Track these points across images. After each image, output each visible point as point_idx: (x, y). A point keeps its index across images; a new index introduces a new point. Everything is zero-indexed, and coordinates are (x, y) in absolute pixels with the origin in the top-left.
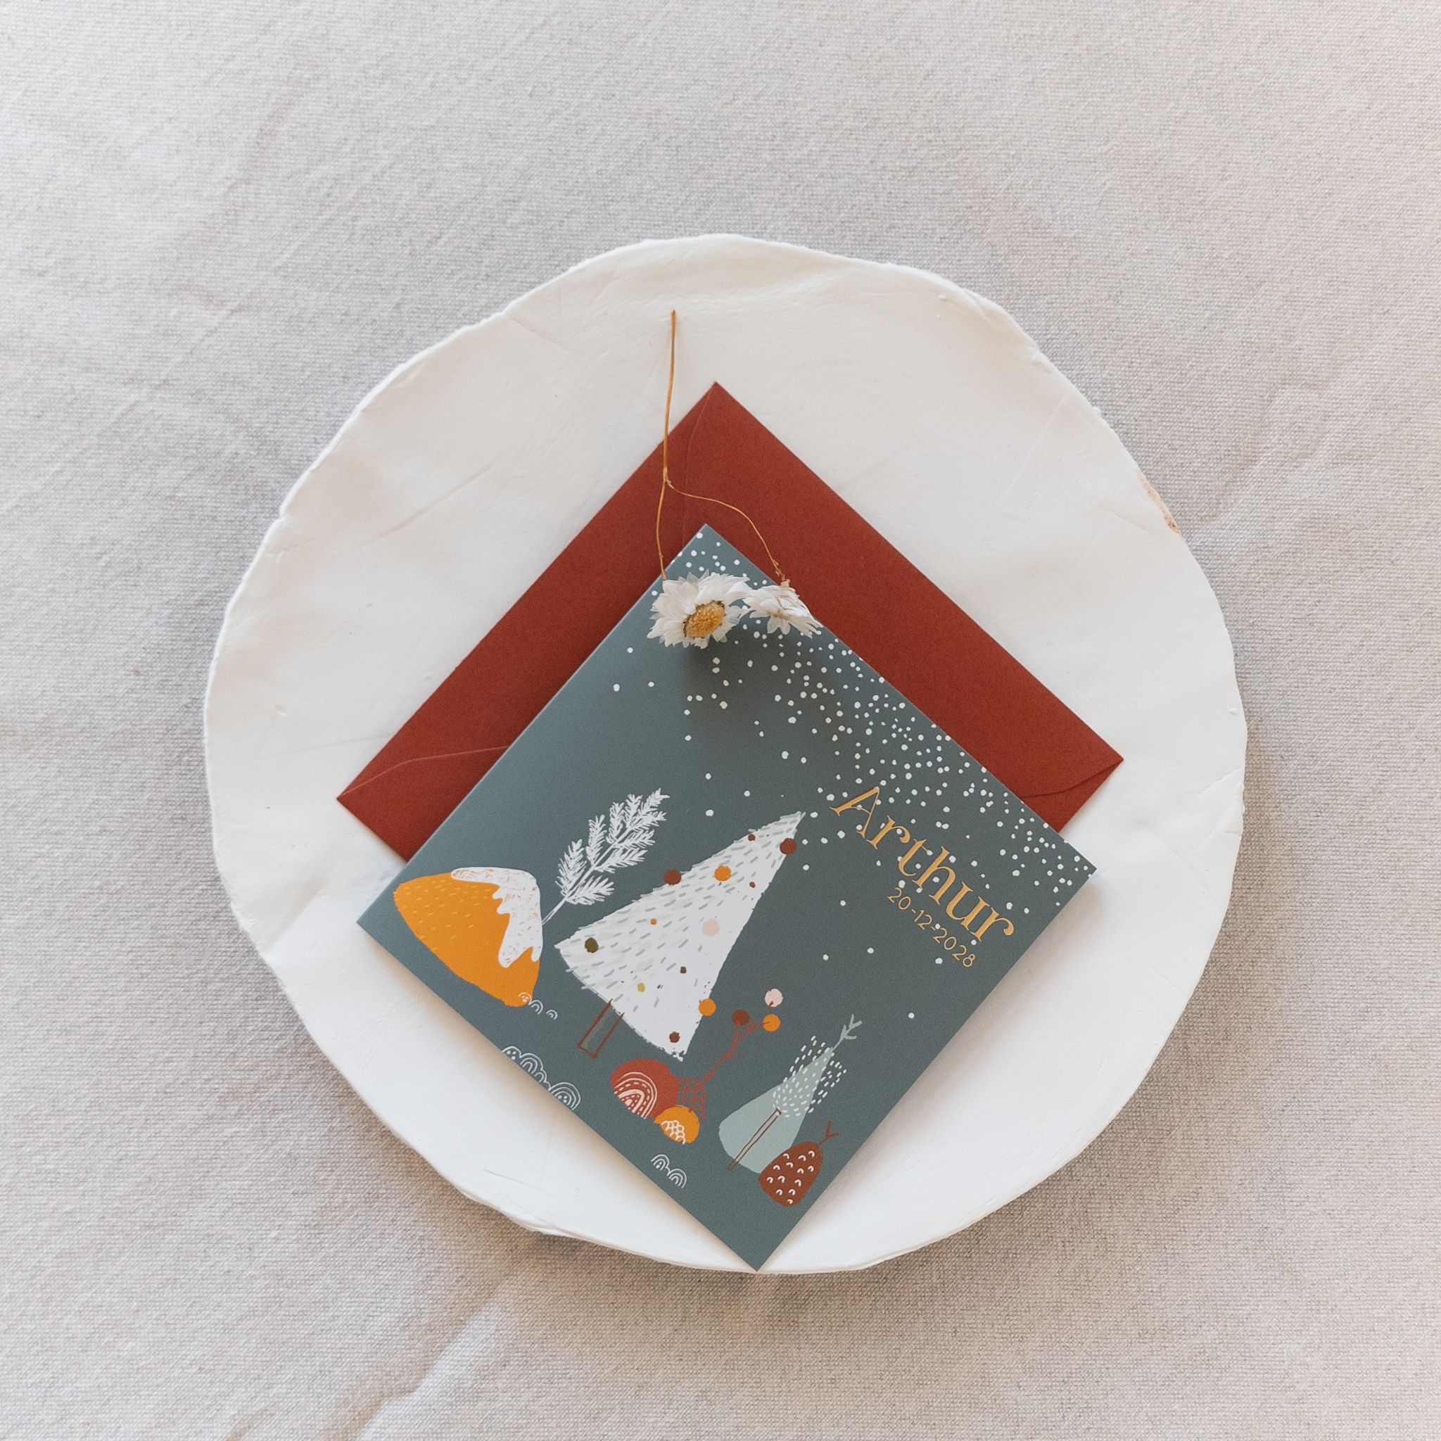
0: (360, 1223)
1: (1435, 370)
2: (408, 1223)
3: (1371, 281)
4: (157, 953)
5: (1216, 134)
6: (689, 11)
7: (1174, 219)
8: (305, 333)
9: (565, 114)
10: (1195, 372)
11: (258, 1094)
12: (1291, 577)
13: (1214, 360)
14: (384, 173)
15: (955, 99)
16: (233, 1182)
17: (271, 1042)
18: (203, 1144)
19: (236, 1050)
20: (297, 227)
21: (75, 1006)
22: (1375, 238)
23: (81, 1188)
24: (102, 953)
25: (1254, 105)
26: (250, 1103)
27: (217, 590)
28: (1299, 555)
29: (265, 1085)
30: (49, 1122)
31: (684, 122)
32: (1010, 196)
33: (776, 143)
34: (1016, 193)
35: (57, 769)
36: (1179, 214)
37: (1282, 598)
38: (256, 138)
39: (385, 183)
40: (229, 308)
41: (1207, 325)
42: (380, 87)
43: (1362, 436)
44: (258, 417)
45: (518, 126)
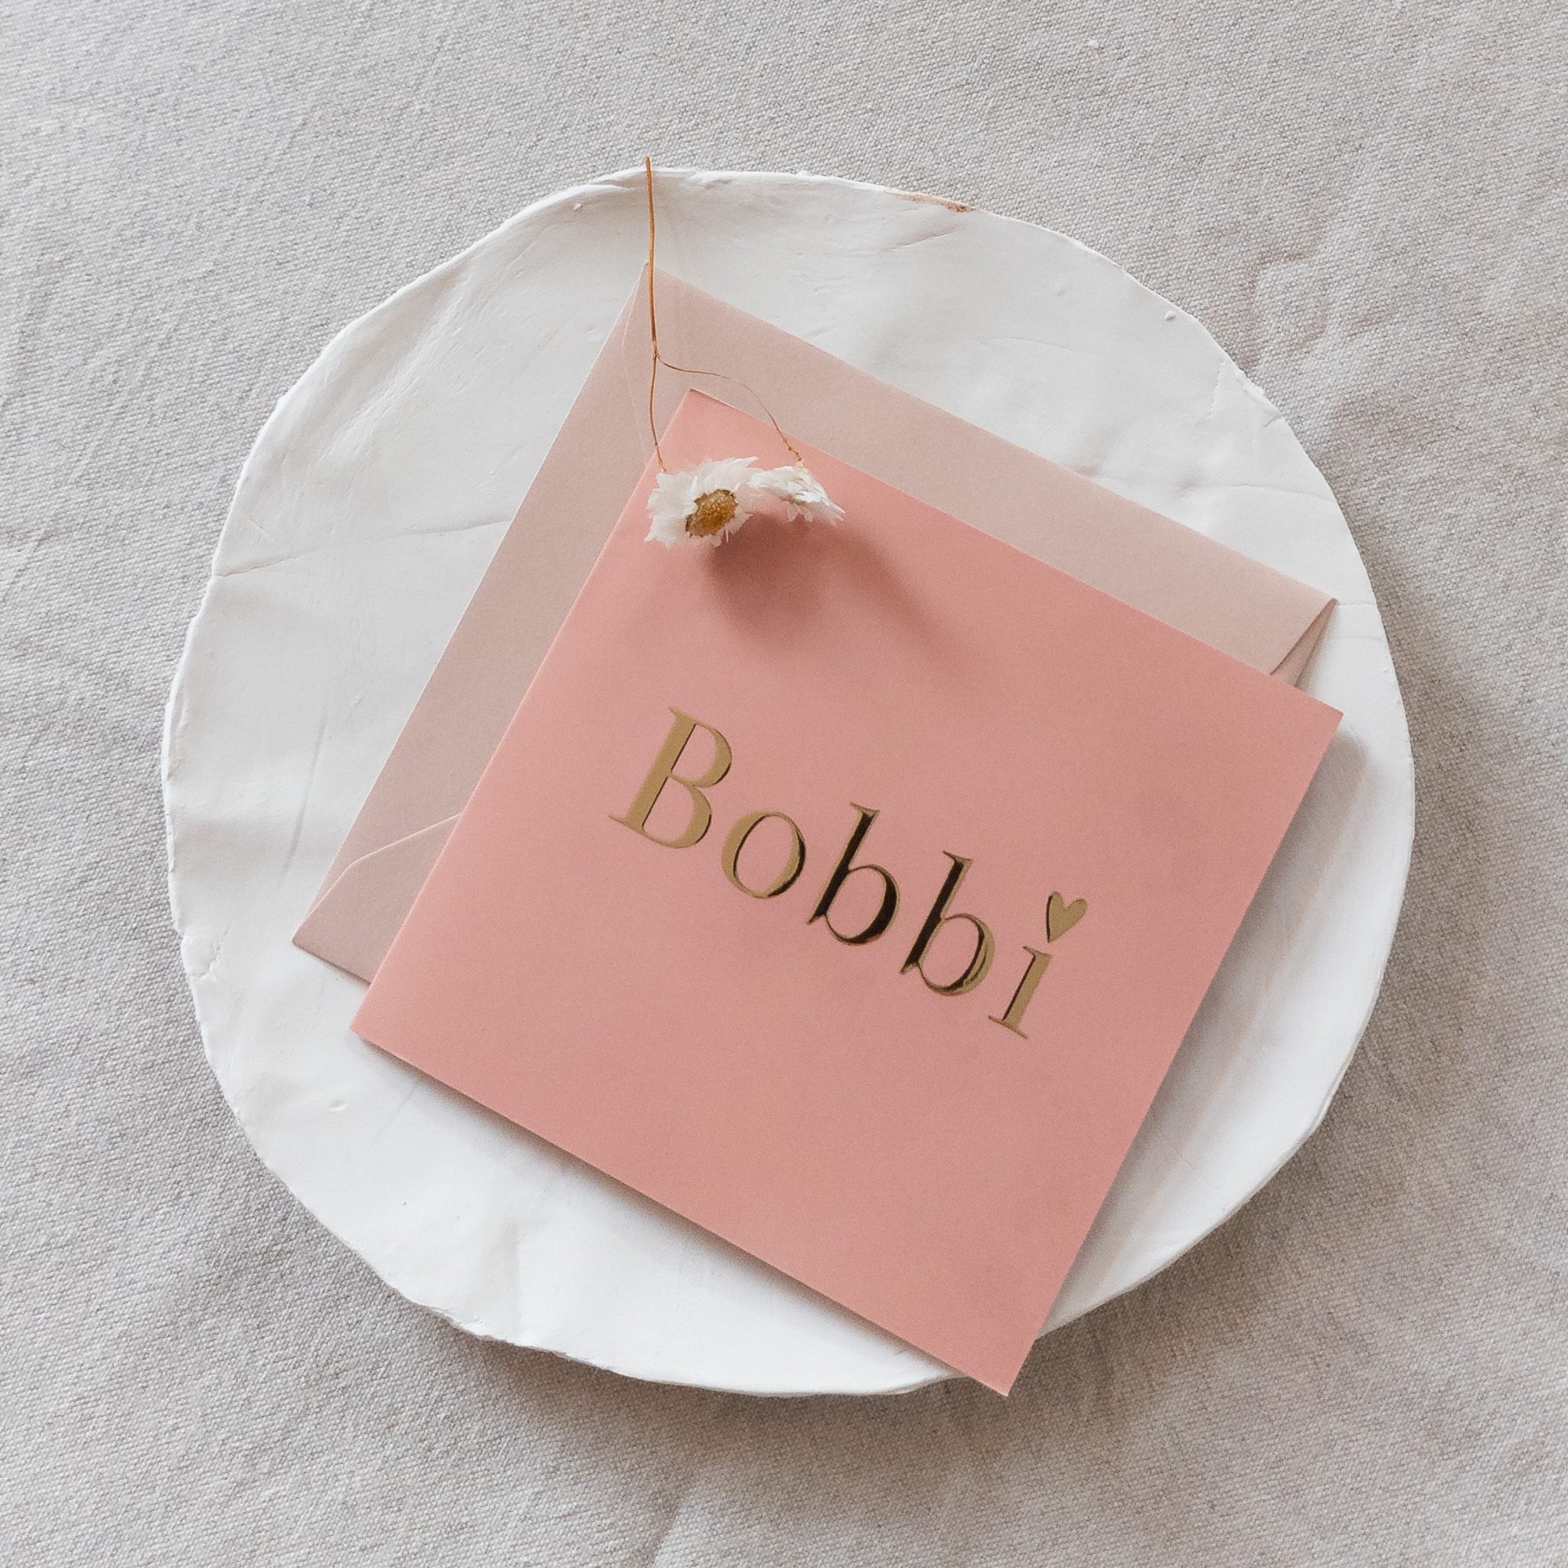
1: (1439, 195)
3: (1330, 118)
4: (129, 1304)
6: (461, 60)
7: (1078, 118)
8: (127, 542)
9: (353, 213)
11: (288, 1440)
13: (1172, 261)
14: (171, 338)
15: (787, 65)
16: (287, 1555)
17: (288, 1373)
18: (240, 1517)
19: (250, 1394)
20: (88, 427)
21: (51, 1392)
22: (1320, 68)
26: (282, 1453)
27: (98, 859)
28: (1342, 451)
29: (295, 1428)
31: (489, 181)
32: (881, 152)
34: (886, 147)
36: (1082, 112)
38: (20, 341)
39: (174, 349)
40: (34, 538)
41: (1152, 224)
42: (141, 247)
43: (1375, 295)
44: (97, 651)
45: (306, 242)
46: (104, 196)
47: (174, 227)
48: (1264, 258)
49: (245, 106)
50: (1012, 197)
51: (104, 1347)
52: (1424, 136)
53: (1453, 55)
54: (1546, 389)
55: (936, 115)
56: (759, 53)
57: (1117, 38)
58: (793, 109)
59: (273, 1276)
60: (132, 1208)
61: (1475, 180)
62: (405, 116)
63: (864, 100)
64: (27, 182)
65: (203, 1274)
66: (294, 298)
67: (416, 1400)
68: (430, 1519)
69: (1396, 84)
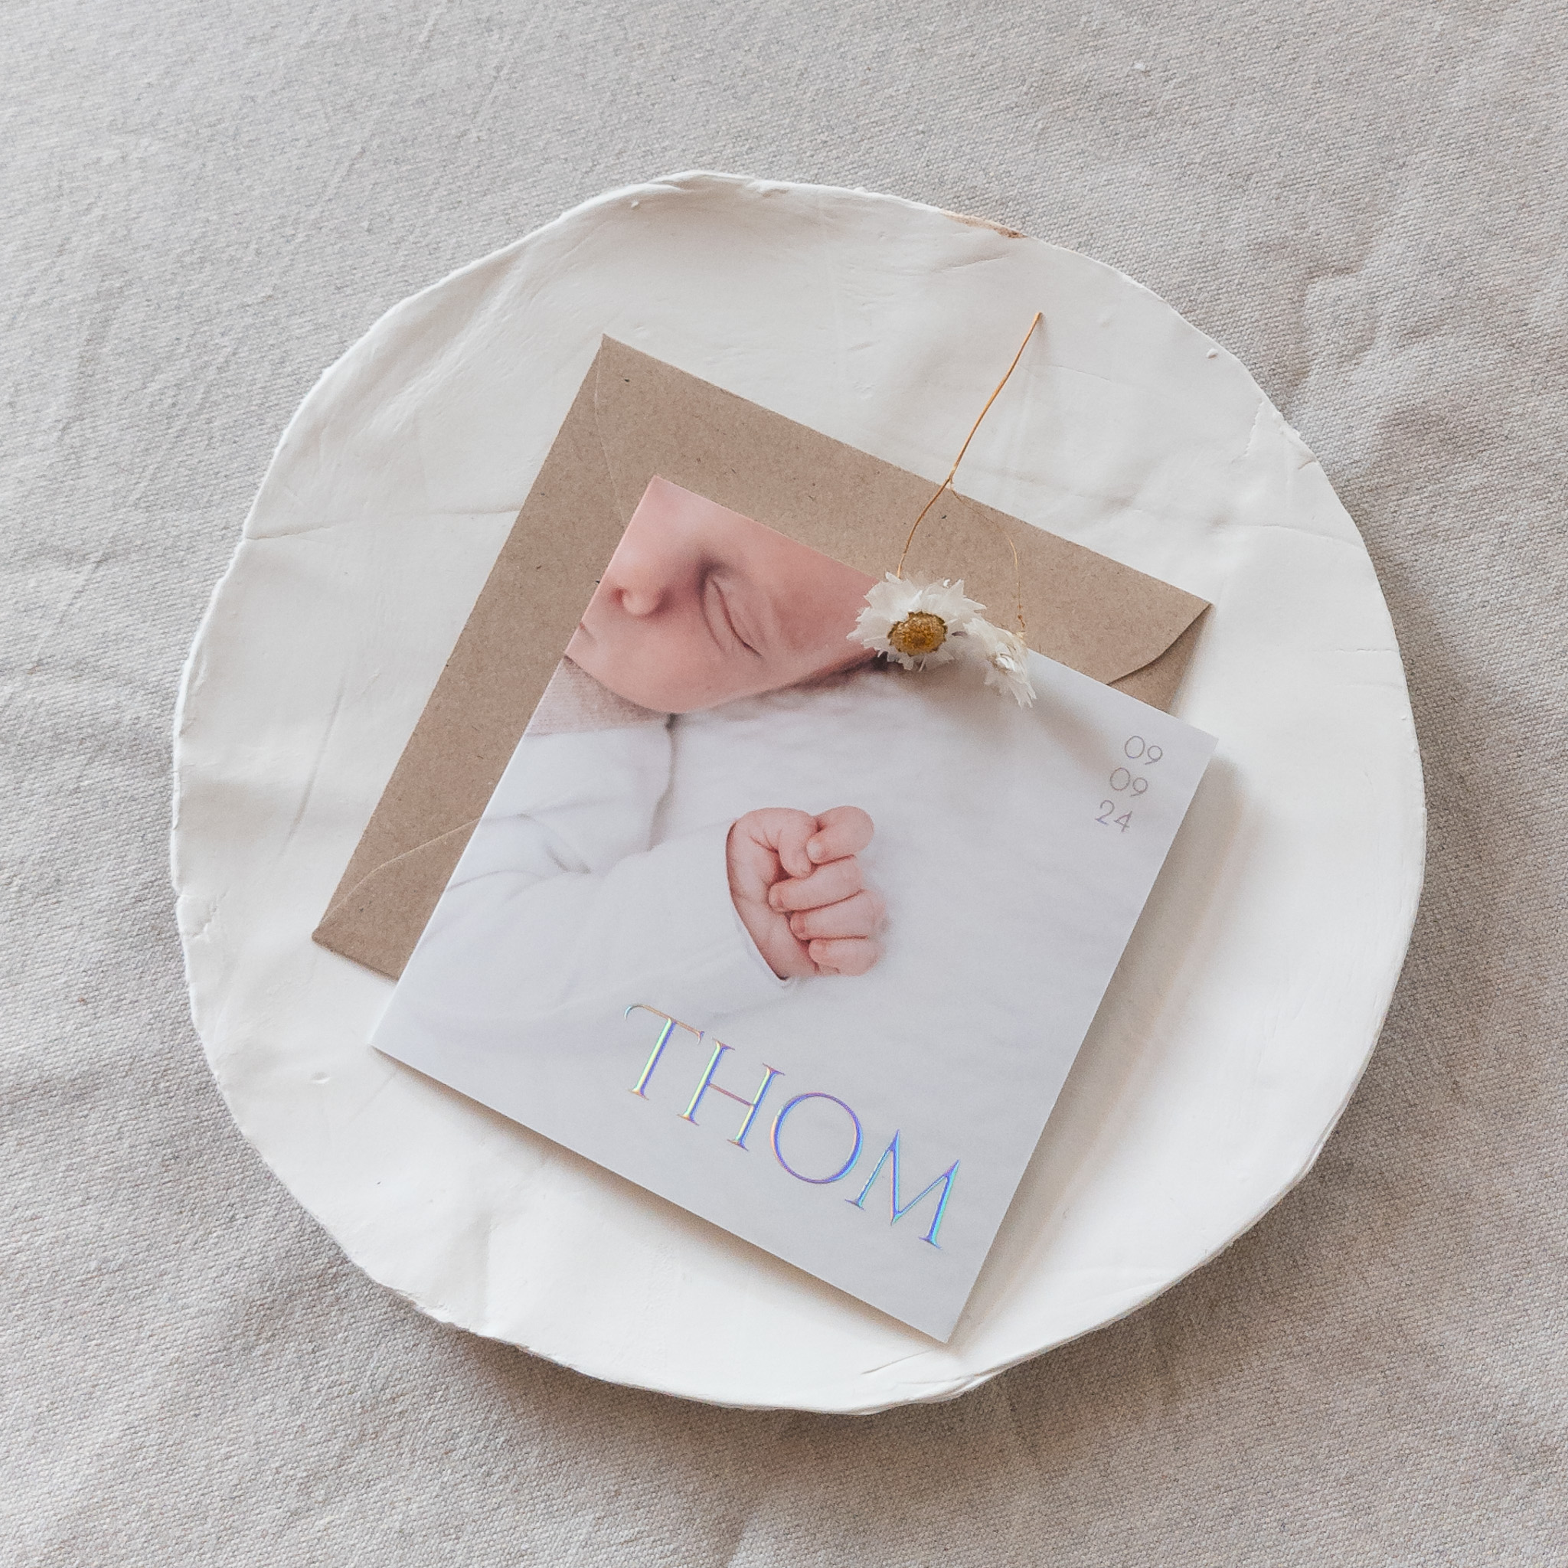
1: (1482, 210)
3: (1374, 137)
4: (181, 1330)
5: (1141, 35)
6: (518, 89)
7: (1126, 139)
10: (1206, 294)
11: (344, 1468)
13: (1223, 275)
14: (230, 361)
15: (839, 90)
17: (344, 1398)
19: (304, 1420)
20: (147, 450)
21: (102, 1421)
22: (1363, 89)
24: (118, 1348)
26: (337, 1481)
28: (1394, 460)
29: (351, 1454)
31: (546, 206)
32: (933, 172)
34: (938, 167)
35: (16, 1142)
36: (1129, 133)
38: (80, 366)
39: (233, 373)
40: (92, 560)
41: (1202, 239)
42: (200, 273)
43: (1423, 306)
45: (364, 267)
46: (165, 224)
47: (233, 253)
48: (1311, 273)
49: (304, 135)
50: (1063, 213)
51: (157, 1373)
52: (1467, 153)
53: (1493, 74)
55: (986, 137)
56: (811, 79)
57: (1163, 62)
58: (846, 133)
59: (328, 1300)
60: (186, 1232)
62: (462, 143)
63: (916, 122)
64: (88, 210)
65: (257, 1298)
67: (475, 1424)
69: (1438, 103)
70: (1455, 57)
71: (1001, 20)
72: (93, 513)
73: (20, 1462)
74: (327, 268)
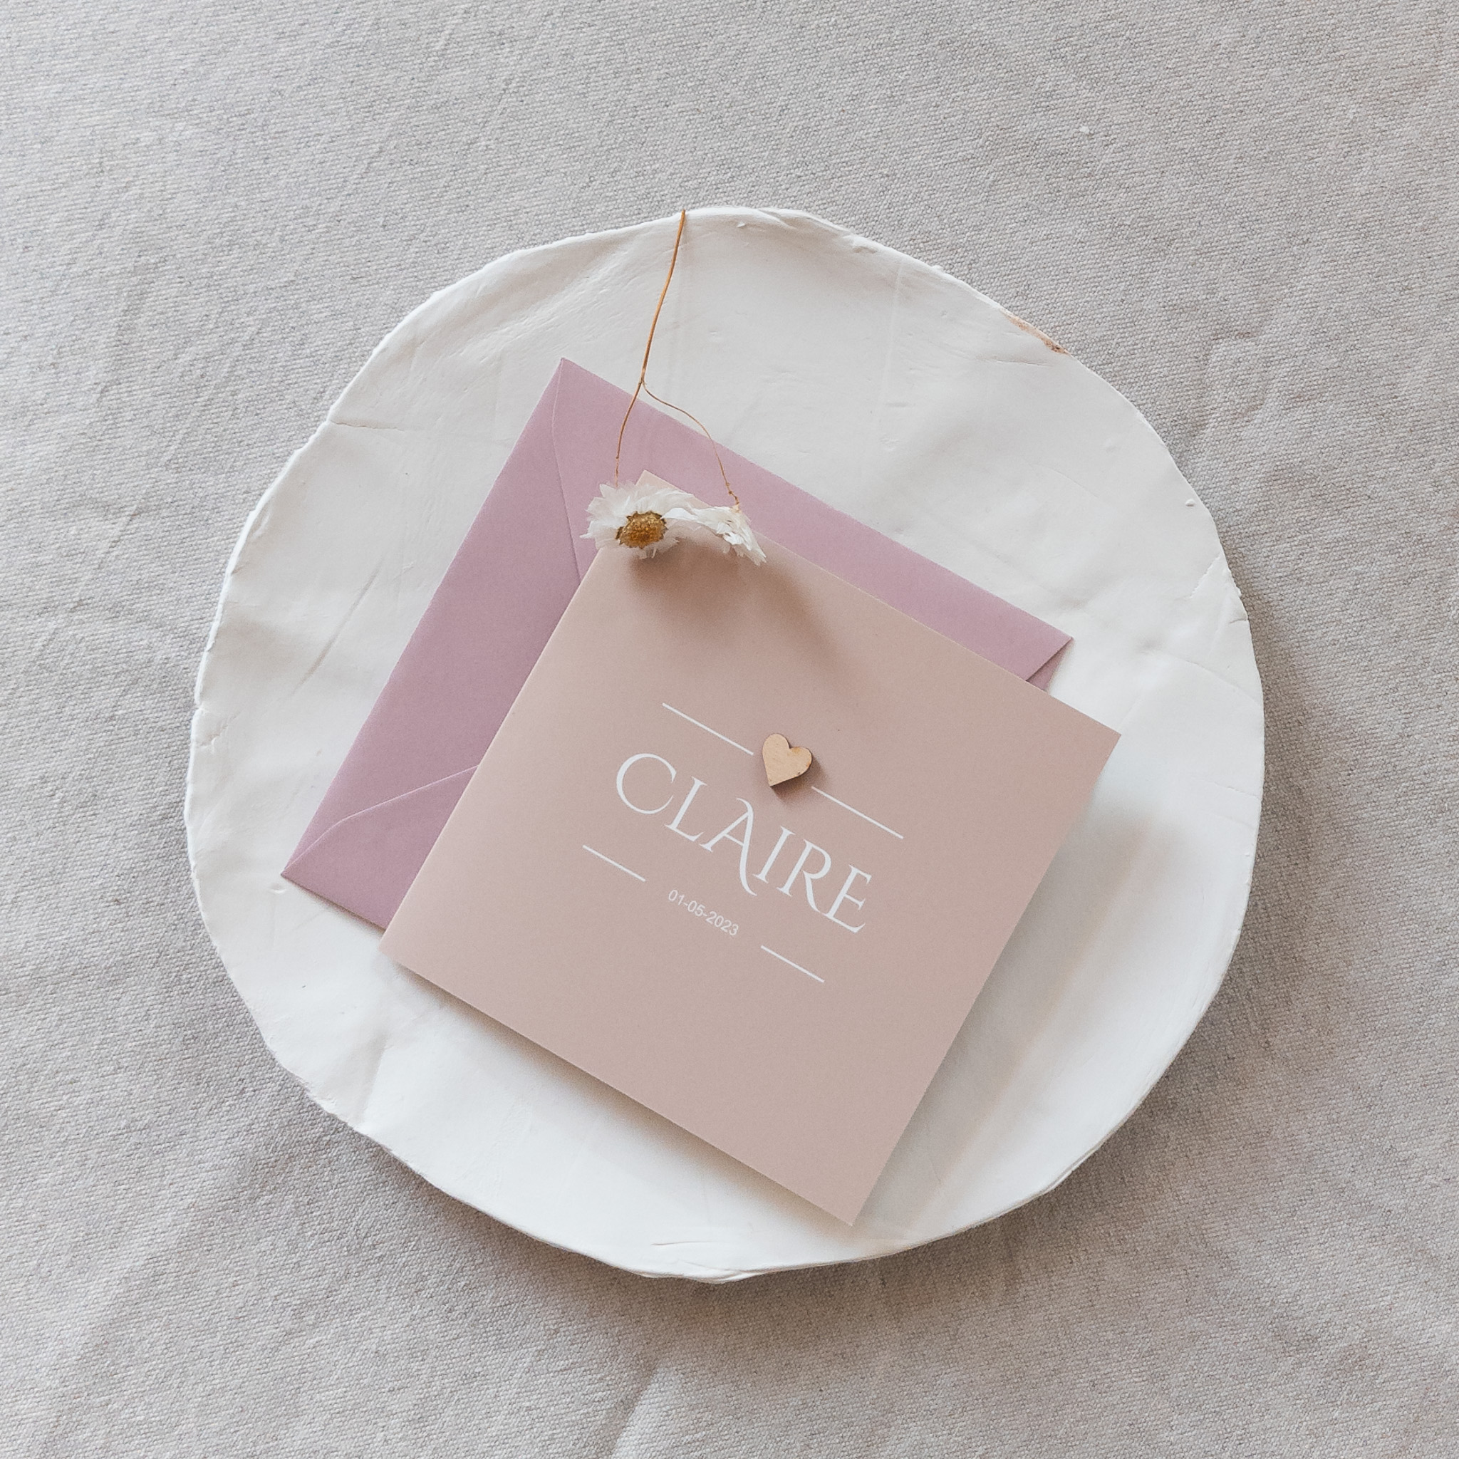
0: (463, 1406)
1: (1370, 289)
2: (512, 1396)
3: (1283, 213)
4: (197, 1180)
5: (1091, 100)
6: (525, 102)
7: (1067, 197)
8: (210, 522)
9: (421, 236)
10: (1123, 349)
11: (331, 1299)
12: (1268, 535)
13: (1139, 332)
14: (253, 340)
15: (815, 128)
16: (327, 1393)
17: (333, 1242)
18: (288, 1361)
19: (299, 1259)
20: (177, 416)
21: (129, 1251)
22: (1278, 167)
23: (176, 1433)
24: (144, 1192)
25: (1123, 61)
26: (325, 1309)
27: (178, 800)
28: (1270, 511)
29: (337, 1288)
30: (129, 1373)
31: (545, 216)
32: (893, 214)
33: (642, 215)
34: (898, 210)
35: (57, 1018)
36: (1070, 191)
37: (1263, 559)
38: (116, 336)
39: (256, 350)
40: (127, 513)
41: (1124, 298)
42: (229, 255)
43: (1309, 375)
44: (181, 617)
45: (378, 260)
46: (197, 206)
47: (259, 238)
48: (1217, 334)
49: (327, 131)
50: (1005, 264)
51: (175, 1216)
52: (1363, 235)
53: (1394, 164)
54: (1446, 468)
55: (943, 185)
56: (791, 116)
57: (1106, 126)
58: (818, 170)
59: (322, 1162)
60: (202, 1100)
61: (1402, 279)
62: (472, 150)
63: (882, 165)
64: (126, 188)
65: (262, 1157)
66: (366, 311)
68: (449, 1368)
69: (1343, 186)
70: (1362, 144)
71: (965, 74)
72: (127, 471)
73: (60, 1280)
74: (345, 259)
